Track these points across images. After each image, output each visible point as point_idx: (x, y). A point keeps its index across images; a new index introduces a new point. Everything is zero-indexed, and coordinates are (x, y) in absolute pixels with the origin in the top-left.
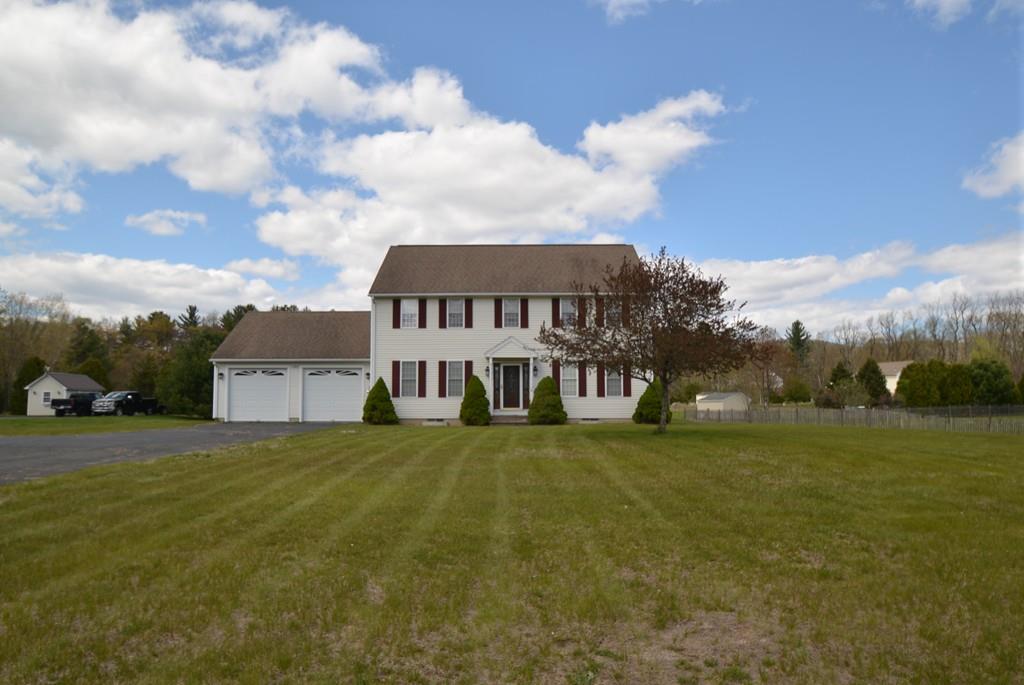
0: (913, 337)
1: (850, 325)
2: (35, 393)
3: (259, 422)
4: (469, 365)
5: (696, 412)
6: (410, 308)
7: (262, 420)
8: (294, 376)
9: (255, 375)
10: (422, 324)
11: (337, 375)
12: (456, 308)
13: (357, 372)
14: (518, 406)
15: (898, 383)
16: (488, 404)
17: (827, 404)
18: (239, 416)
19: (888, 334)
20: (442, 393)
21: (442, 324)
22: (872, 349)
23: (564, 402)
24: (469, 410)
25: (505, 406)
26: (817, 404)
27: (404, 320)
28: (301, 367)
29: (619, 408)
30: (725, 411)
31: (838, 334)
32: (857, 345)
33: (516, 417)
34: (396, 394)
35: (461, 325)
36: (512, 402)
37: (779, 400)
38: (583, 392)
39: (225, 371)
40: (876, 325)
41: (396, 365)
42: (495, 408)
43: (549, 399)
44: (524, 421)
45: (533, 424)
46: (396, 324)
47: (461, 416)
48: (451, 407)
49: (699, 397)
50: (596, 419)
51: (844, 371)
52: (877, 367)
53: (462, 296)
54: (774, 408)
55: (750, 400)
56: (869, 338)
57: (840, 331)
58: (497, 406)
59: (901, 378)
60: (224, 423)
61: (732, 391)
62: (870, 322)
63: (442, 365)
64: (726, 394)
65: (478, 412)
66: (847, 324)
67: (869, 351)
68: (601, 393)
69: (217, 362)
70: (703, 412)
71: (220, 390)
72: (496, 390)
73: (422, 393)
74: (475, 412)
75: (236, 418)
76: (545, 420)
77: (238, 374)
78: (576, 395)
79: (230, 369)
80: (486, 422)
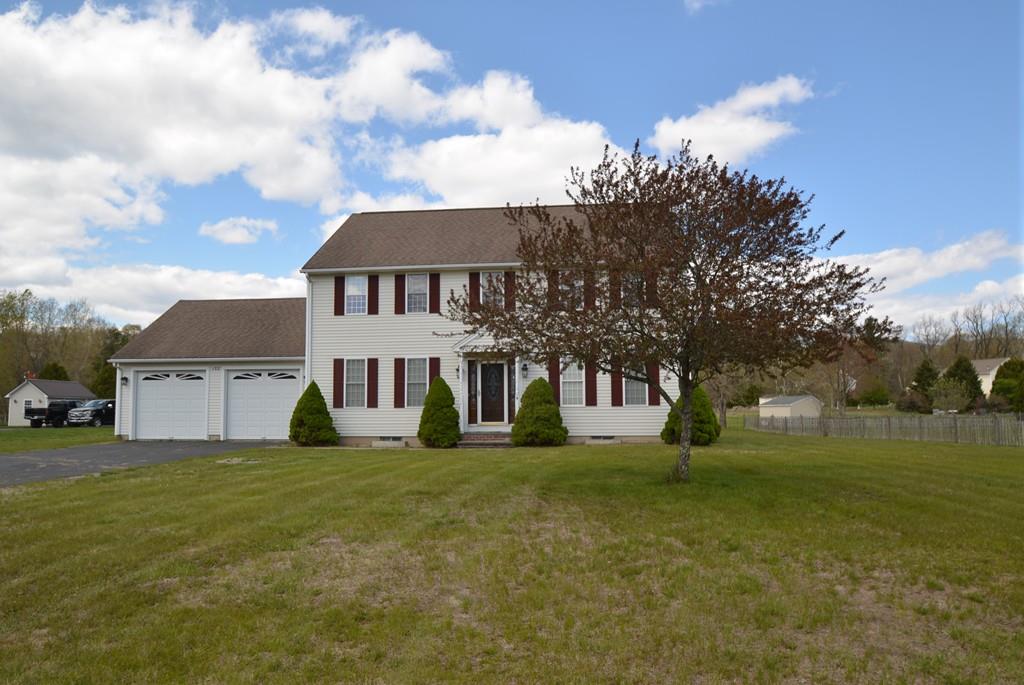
0: (1002, 333)
1: (930, 319)
2: (15, 401)
3: (171, 441)
4: (435, 363)
5: (757, 420)
6: (356, 289)
7: (176, 438)
8: (215, 380)
9: (168, 379)
10: (373, 308)
11: (269, 378)
12: (417, 286)
13: (295, 375)
14: (503, 420)
15: (994, 384)
16: (458, 416)
17: (911, 407)
19: (976, 329)
20: (399, 402)
21: (399, 309)
22: (957, 346)
23: (563, 413)
24: (428, 425)
25: (483, 420)
26: (899, 408)
27: (349, 305)
28: (223, 369)
29: (643, 421)
30: (793, 419)
31: (917, 330)
32: (939, 344)
33: (497, 435)
34: (338, 403)
35: (425, 310)
36: (492, 413)
37: (852, 403)
38: (591, 400)
39: (130, 375)
40: (961, 319)
41: (338, 364)
42: (470, 422)
43: (542, 410)
44: (507, 440)
45: (517, 444)
46: (339, 310)
47: (419, 434)
48: (408, 421)
49: (762, 401)
50: (611, 438)
51: (930, 370)
52: (970, 365)
53: (426, 270)
54: (850, 413)
55: (823, 404)
56: (952, 334)
57: (920, 328)
58: (472, 419)
59: (997, 377)
60: (128, 441)
61: (799, 395)
62: (955, 316)
63: (399, 364)
64: (794, 398)
65: (439, 429)
66: (927, 319)
67: (954, 348)
68: (617, 400)
69: (121, 364)
70: (765, 419)
71: (124, 400)
72: (472, 398)
73: (373, 402)
74: (440, 428)
75: (144, 435)
76: (533, 440)
77: (147, 379)
78: (581, 403)
79: (138, 372)
80: (452, 442)
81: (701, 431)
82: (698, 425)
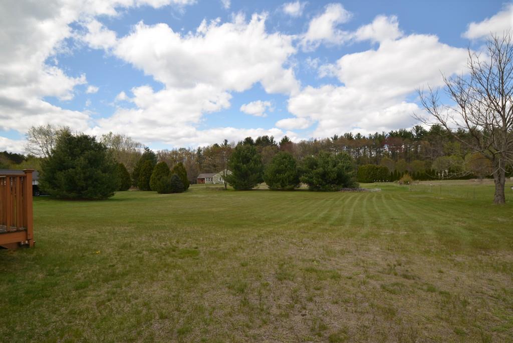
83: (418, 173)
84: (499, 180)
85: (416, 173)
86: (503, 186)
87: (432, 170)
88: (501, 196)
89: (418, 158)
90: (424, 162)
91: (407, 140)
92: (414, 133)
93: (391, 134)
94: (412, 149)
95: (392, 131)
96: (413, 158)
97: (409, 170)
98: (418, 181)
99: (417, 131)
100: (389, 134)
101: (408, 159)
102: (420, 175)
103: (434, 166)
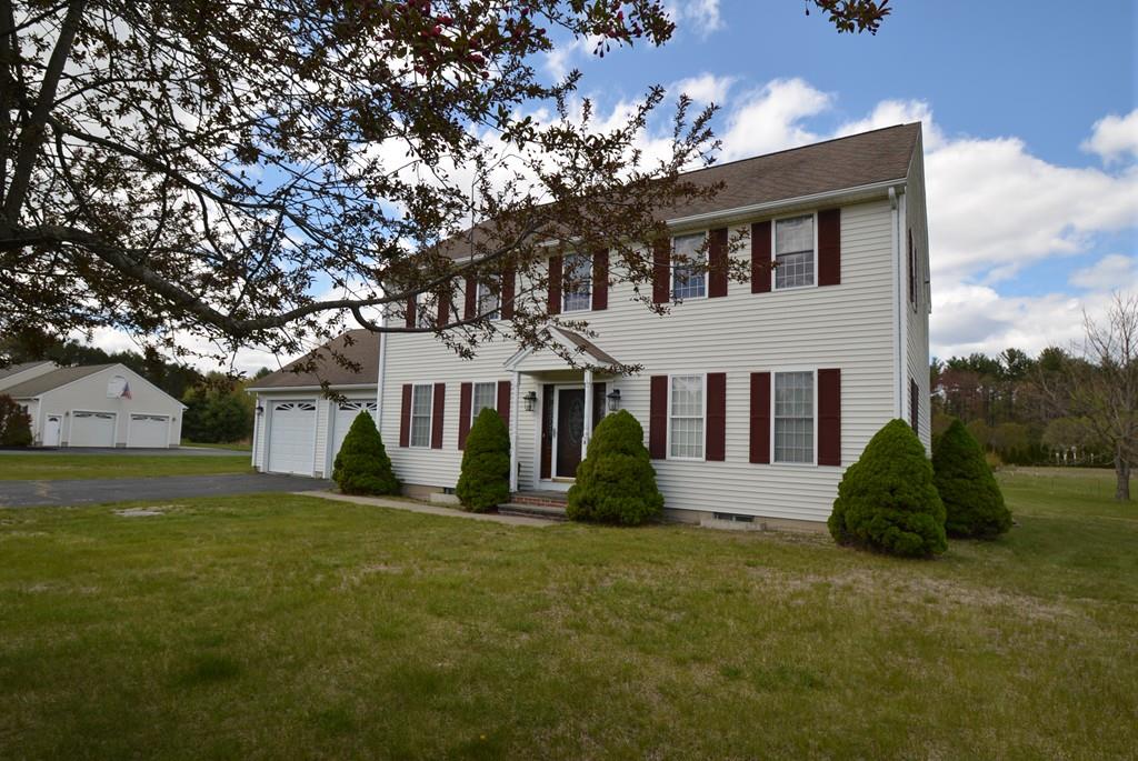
3: (288, 476)
4: (504, 390)
7: (295, 473)
8: (322, 411)
9: (292, 409)
10: (443, 319)
18: (280, 467)
20: (463, 442)
21: (469, 316)
25: (558, 475)
34: (405, 441)
35: (496, 315)
38: (716, 450)
39: (266, 405)
41: (407, 392)
42: (542, 477)
44: (562, 509)
45: (581, 518)
50: (749, 518)
58: (545, 473)
60: (260, 473)
63: (466, 390)
68: (759, 454)
69: (261, 393)
71: (260, 430)
72: (547, 439)
73: (437, 441)
76: (588, 512)
77: (279, 409)
78: (701, 456)
79: (272, 401)
80: (488, 504)
81: (902, 527)
82: (892, 514)
83: (1013, 450)
84: (1123, 471)
85: (1009, 450)
86: (1127, 478)
87: (1042, 446)
88: (1125, 491)
89: (1012, 417)
90: (1026, 428)
91: (987, 378)
92: (1005, 365)
93: (951, 363)
94: (1000, 398)
95: (954, 358)
96: (1002, 416)
97: (993, 442)
98: (1013, 466)
99: (1011, 360)
100: (947, 364)
101: (992, 420)
102: (1017, 454)
103: (1046, 438)
